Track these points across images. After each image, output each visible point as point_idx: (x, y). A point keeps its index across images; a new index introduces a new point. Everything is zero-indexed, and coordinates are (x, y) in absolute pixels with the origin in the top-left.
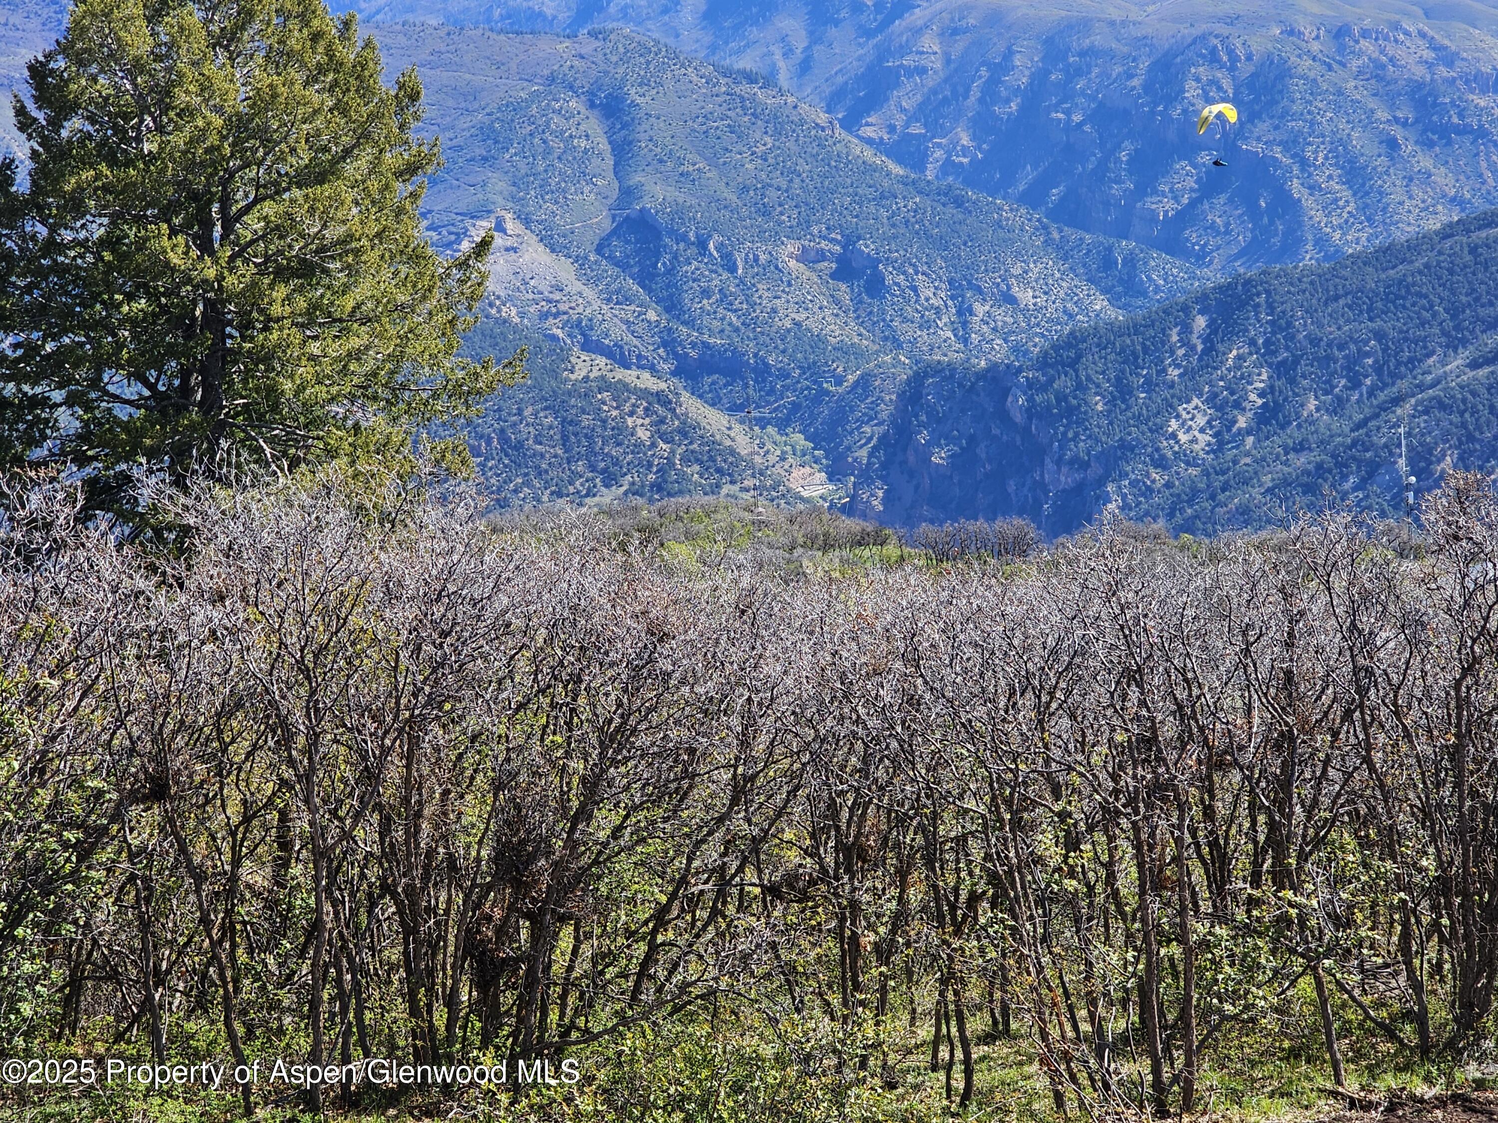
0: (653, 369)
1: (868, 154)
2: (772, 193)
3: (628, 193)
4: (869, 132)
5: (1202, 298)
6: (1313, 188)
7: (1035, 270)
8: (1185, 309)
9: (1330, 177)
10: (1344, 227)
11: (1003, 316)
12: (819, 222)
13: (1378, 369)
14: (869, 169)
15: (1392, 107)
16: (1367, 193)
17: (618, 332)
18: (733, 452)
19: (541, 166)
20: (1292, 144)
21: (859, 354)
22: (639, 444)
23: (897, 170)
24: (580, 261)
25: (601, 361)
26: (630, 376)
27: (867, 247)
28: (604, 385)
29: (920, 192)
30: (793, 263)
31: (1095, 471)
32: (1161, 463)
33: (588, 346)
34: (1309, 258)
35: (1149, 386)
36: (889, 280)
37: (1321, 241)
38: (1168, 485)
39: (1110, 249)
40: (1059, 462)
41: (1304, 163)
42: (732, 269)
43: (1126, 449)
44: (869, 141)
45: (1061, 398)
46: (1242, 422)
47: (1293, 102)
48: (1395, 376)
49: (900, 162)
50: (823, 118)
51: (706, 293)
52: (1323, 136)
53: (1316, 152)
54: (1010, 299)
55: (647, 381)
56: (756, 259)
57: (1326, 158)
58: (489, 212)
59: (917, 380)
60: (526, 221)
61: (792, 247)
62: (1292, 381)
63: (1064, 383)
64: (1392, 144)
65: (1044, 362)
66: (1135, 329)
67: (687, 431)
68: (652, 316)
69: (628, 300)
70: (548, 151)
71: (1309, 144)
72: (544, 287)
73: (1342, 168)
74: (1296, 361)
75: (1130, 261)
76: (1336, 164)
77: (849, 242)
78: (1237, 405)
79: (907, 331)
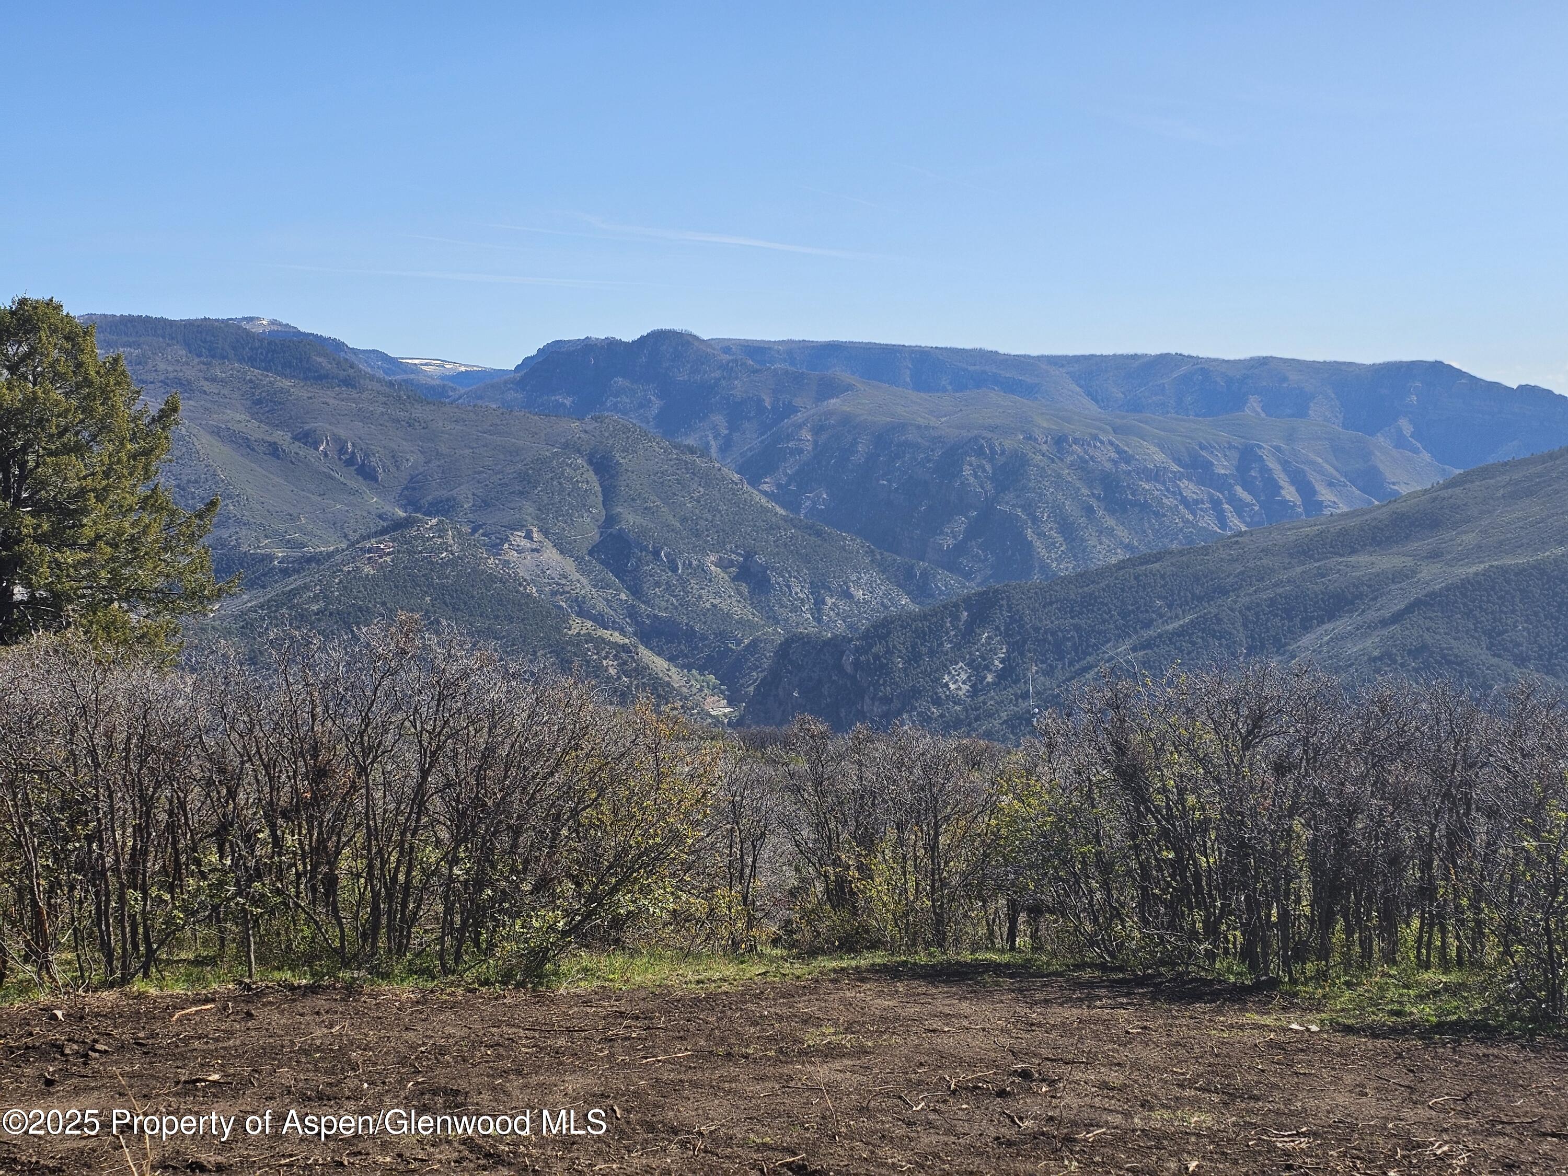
0: (622, 632)
1: (764, 500)
2: (703, 523)
3: (611, 520)
4: (765, 487)
5: (967, 600)
6: (1041, 535)
7: (865, 578)
8: (956, 605)
9: (1051, 529)
10: (1059, 560)
11: (843, 605)
12: (730, 543)
13: (1075, 648)
14: (765, 510)
15: (1090, 487)
16: (1074, 540)
17: (601, 606)
18: (668, 684)
19: (557, 498)
20: (1028, 507)
21: (752, 626)
22: (610, 677)
23: (781, 511)
24: (578, 560)
25: (589, 624)
26: (606, 634)
27: (760, 559)
28: (589, 638)
29: (795, 527)
30: (713, 568)
31: (896, 704)
32: (937, 702)
33: (580, 614)
34: (1036, 578)
35: (932, 653)
36: (773, 581)
37: (1044, 568)
38: (942, 716)
39: (912, 567)
40: (873, 699)
41: (1035, 519)
42: (674, 570)
43: (916, 693)
44: (765, 493)
45: (877, 657)
46: (990, 678)
47: (1030, 481)
48: (1086, 654)
49: (783, 506)
50: (736, 477)
51: (657, 584)
52: (1048, 503)
53: (1042, 513)
54: (849, 596)
55: (617, 637)
56: (690, 564)
57: (1049, 517)
58: (523, 526)
59: (786, 644)
60: (545, 532)
61: (713, 558)
62: (1022, 654)
63: (878, 649)
64: (1089, 510)
65: (866, 636)
66: (925, 617)
67: (641, 671)
68: (623, 597)
69: (608, 586)
70: (562, 490)
71: (1039, 508)
72: (555, 575)
73: (1059, 523)
74: (1025, 642)
75: (924, 574)
76: (1055, 522)
77: (748, 556)
78: (987, 668)
79: (783, 613)
